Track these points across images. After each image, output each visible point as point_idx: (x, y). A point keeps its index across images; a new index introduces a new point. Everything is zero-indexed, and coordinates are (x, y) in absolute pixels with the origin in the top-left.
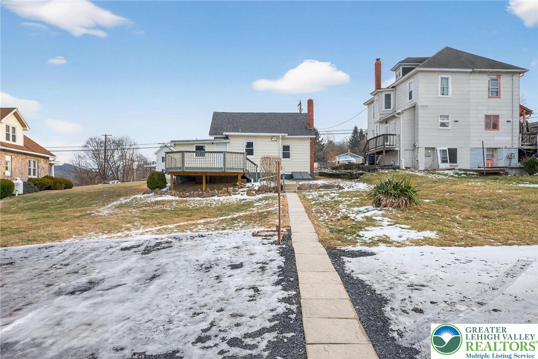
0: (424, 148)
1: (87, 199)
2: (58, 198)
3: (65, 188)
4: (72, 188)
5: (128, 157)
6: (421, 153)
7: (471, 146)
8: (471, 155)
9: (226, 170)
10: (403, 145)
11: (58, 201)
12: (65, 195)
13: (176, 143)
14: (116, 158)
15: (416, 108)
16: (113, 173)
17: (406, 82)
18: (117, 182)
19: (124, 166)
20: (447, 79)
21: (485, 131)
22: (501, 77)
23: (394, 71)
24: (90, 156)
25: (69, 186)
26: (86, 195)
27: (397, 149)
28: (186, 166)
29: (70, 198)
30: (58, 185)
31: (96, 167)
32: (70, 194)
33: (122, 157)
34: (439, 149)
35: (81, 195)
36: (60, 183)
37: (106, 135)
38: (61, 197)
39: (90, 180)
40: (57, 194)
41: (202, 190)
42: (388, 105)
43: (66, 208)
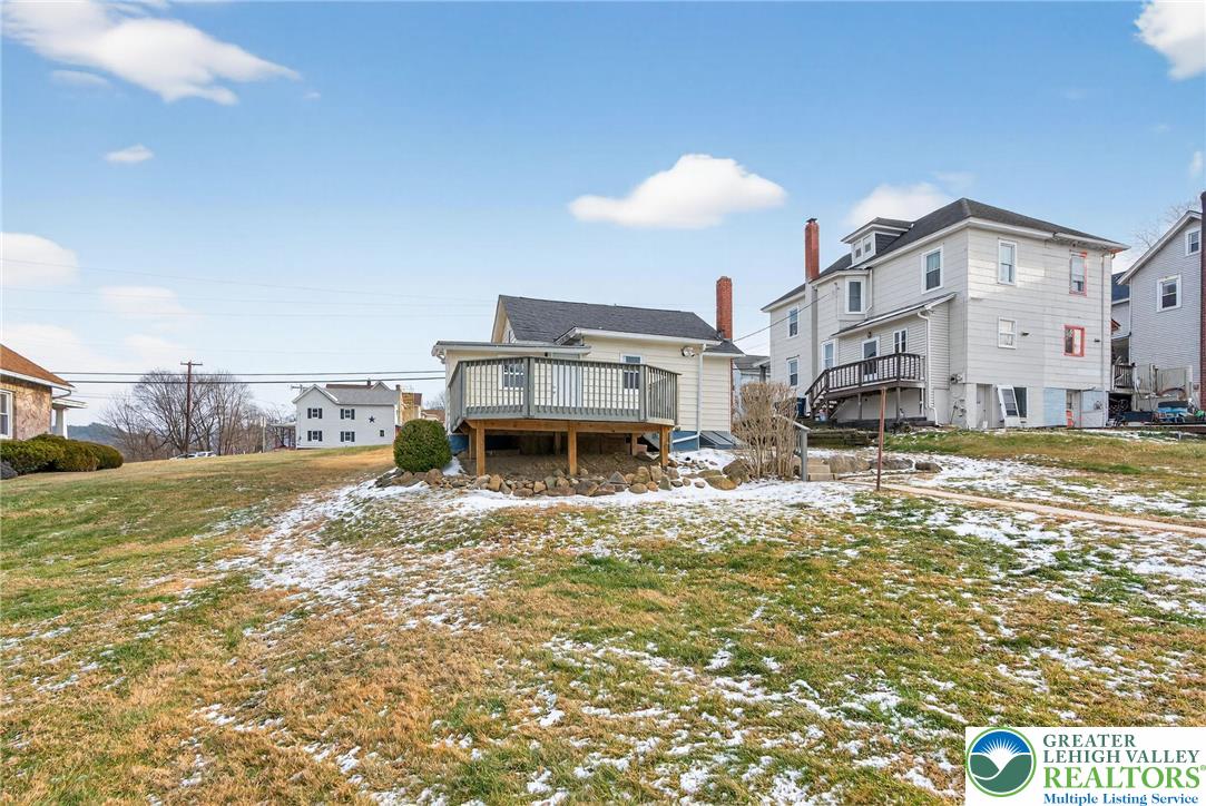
0: (975, 386)
1: (184, 501)
2: (80, 497)
3: (100, 468)
4: (119, 465)
5: (228, 411)
6: (971, 395)
7: (1046, 384)
8: (1045, 401)
9: (648, 417)
10: (932, 378)
11: (81, 508)
12: (106, 486)
13: (454, 348)
14: (205, 410)
15: (957, 303)
16: (199, 438)
17: (918, 252)
18: (209, 455)
19: (221, 428)
20: (1012, 247)
21: (1065, 357)
22: (1088, 256)
23: (849, 242)
24: (151, 406)
25: (110, 462)
26: (177, 489)
27: (921, 386)
28: (537, 403)
29: (124, 497)
30: (79, 457)
31: (164, 427)
32: (121, 484)
33: (218, 410)
34: (1000, 388)
35: (158, 488)
36: (87, 453)
37: (190, 364)
38: (90, 495)
39: (151, 451)
40: (78, 485)
41: (566, 472)
42: (855, 303)
43: (114, 538)
